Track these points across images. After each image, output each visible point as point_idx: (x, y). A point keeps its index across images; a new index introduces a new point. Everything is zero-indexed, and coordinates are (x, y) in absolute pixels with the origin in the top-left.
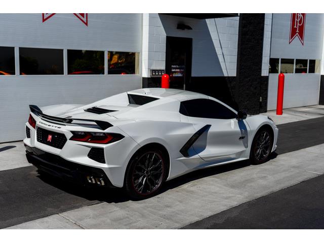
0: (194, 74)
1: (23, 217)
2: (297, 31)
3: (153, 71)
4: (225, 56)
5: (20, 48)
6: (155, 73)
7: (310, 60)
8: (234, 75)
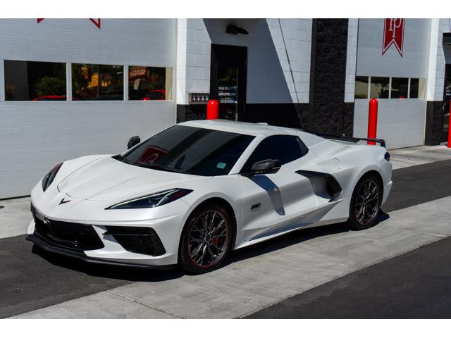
0: (250, 100)
1: (62, 295)
2: (394, 36)
3: (193, 95)
4: (293, 73)
5: (5, 61)
6: (196, 98)
7: (412, 79)
8: (307, 101)
